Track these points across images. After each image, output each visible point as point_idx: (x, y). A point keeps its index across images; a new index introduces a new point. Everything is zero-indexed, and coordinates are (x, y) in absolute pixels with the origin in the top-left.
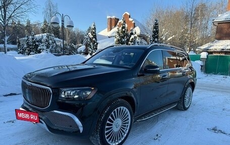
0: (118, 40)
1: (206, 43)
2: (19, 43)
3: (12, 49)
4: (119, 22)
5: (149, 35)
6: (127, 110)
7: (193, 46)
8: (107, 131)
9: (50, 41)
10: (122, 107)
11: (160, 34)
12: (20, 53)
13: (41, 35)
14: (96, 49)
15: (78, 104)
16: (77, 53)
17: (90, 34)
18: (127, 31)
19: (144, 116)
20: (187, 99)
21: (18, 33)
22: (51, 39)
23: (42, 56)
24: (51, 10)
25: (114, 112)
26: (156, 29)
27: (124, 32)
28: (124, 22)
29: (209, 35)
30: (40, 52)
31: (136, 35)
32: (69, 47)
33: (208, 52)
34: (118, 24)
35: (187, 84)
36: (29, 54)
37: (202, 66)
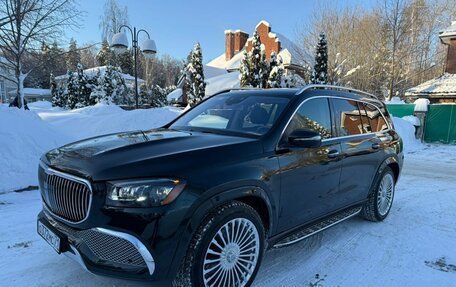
0: (247, 77)
1: (427, 79)
2: (55, 86)
3: (41, 98)
4: (249, 40)
5: (310, 66)
6: (251, 225)
7: (399, 87)
8: (209, 271)
9: (114, 81)
10: (240, 220)
11: (330, 63)
12: (57, 104)
13: (96, 69)
14: (203, 95)
15: (147, 214)
16: (166, 104)
17: (190, 65)
18: (264, 58)
19: (290, 235)
20: (383, 199)
21: (53, 66)
22: (115, 78)
23: (97, 109)
24: (115, 20)
25: (224, 230)
26: (322, 53)
27: (258, 60)
28: (259, 40)
29: (433, 64)
30: (94, 103)
31: (282, 67)
32: (150, 92)
33: (430, 99)
34: (247, 45)
35: (382, 167)
36: (73, 107)
37: (417, 127)
